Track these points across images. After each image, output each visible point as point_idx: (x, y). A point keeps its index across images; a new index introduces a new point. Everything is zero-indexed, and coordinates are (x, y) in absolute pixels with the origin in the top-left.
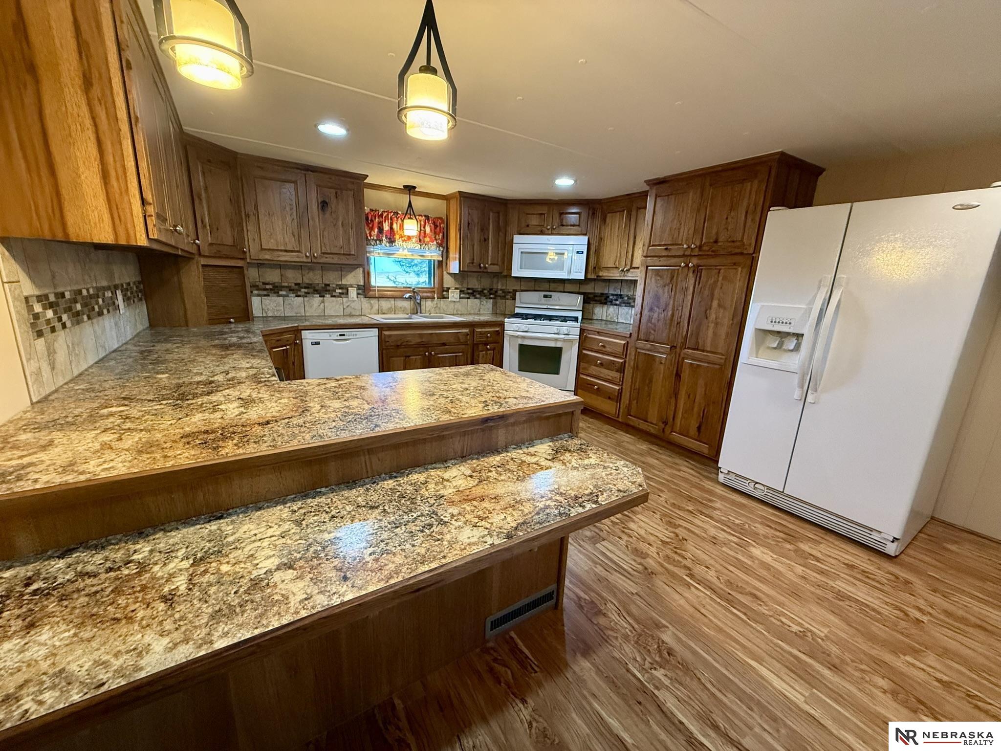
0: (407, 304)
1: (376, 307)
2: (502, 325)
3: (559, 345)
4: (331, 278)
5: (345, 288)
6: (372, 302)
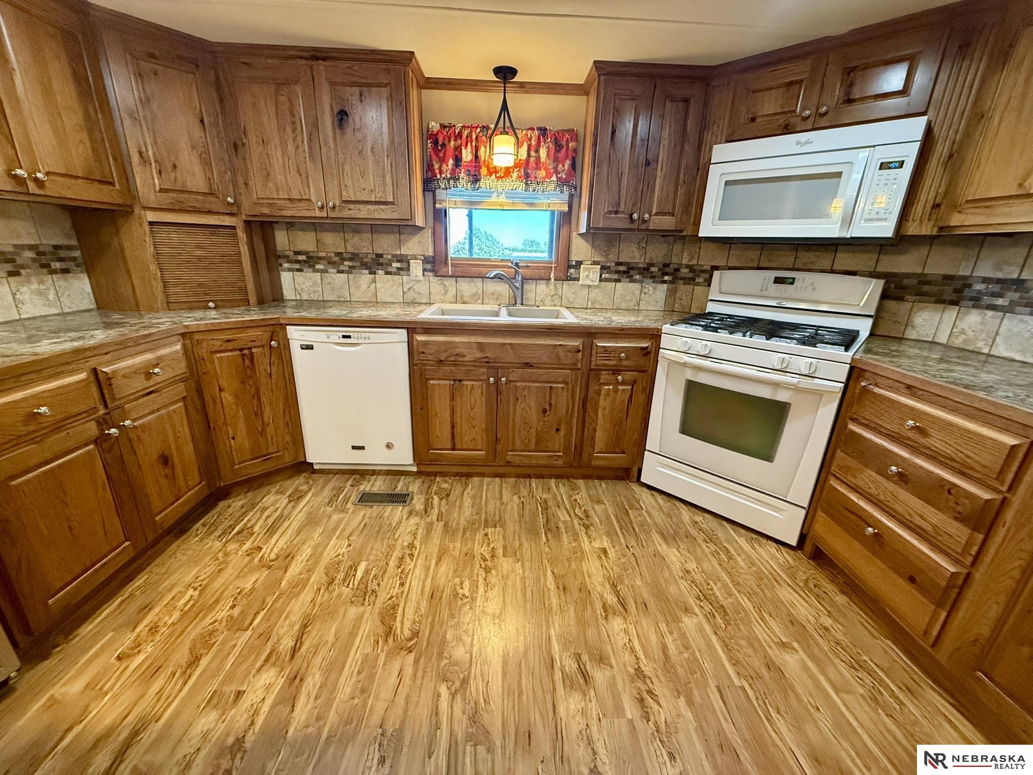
3: (782, 396)
4: (385, 244)
5: (404, 261)
6: (449, 282)
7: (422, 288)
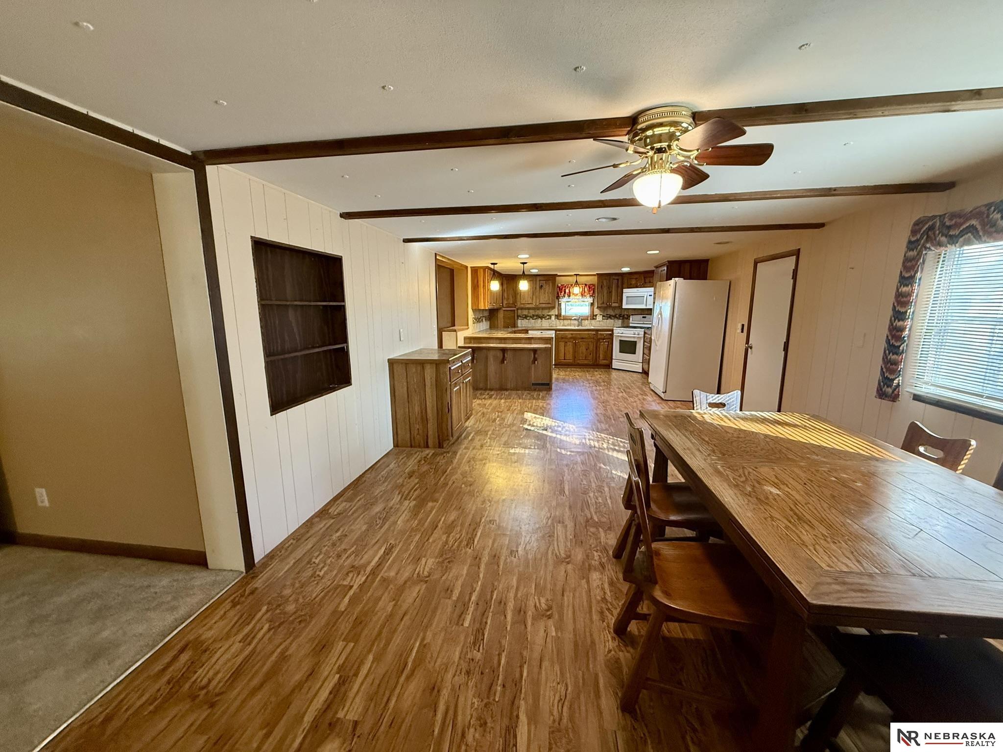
0: (576, 322)
1: (562, 323)
2: (612, 330)
3: (635, 340)
4: (545, 312)
5: (550, 316)
6: (561, 321)
7: (554, 323)
